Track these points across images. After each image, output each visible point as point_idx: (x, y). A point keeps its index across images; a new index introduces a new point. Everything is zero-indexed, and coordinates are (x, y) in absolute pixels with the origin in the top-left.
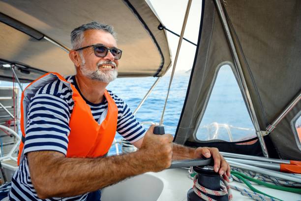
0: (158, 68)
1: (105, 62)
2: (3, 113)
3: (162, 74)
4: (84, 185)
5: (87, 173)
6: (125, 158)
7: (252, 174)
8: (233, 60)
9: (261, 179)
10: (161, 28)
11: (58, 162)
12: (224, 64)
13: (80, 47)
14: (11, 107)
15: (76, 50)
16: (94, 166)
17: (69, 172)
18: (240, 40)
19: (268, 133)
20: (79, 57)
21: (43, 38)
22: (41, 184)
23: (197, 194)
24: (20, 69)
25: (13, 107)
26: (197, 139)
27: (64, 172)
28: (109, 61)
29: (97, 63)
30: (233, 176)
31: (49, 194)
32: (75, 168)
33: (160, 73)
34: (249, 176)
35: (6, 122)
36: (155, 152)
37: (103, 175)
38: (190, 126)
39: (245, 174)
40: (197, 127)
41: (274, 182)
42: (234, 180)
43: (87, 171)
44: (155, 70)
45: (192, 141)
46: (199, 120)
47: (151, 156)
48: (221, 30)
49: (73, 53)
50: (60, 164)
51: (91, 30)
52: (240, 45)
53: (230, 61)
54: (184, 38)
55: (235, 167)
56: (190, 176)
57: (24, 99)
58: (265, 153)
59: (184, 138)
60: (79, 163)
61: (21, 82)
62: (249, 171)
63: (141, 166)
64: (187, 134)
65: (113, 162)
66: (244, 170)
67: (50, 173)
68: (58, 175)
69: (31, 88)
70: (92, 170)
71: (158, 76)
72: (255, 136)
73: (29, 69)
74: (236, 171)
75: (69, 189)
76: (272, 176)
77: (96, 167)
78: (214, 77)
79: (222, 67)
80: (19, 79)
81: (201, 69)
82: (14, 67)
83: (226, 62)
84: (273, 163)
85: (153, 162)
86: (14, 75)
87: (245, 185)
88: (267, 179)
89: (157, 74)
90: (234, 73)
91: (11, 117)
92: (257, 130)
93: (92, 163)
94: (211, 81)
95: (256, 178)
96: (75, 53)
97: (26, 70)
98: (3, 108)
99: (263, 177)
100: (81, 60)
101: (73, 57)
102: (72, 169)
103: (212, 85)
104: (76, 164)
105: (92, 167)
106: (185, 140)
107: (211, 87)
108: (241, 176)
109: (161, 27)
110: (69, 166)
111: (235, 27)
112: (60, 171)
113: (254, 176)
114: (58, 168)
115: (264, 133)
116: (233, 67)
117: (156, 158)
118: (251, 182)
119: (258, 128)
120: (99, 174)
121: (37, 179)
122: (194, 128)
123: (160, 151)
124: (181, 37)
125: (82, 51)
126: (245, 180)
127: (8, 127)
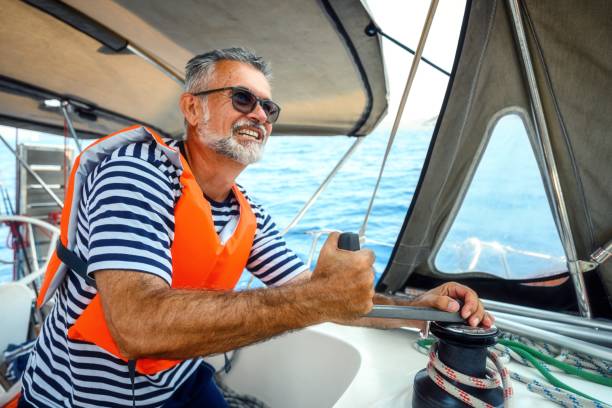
0: (357, 118)
1: (248, 123)
2: (44, 197)
3: (365, 131)
4: (206, 340)
5: (211, 320)
6: (285, 296)
7: (552, 348)
8: (529, 105)
9: (571, 361)
10: (371, 32)
11: (159, 296)
12: (507, 113)
13: (203, 90)
14: (58, 186)
15: (196, 95)
16: (226, 307)
17: (179, 315)
18: (548, 60)
19: (595, 265)
20: (200, 107)
21: (125, 47)
22: (127, 332)
23: (436, 381)
24: (78, 110)
25: (63, 187)
26: (436, 270)
27: (171, 313)
28: (256, 122)
29: (234, 123)
30: (511, 351)
31: (143, 352)
32: (189, 307)
33: (363, 129)
34: (545, 353)
35: (49, 214)
36: (346, 285)
37: (242, 324)
38: (423, 243)
39: (536, 349)
40: (437, 245)
41: (599, 369)
42: (512, 359)
43: (211, 315)
44: (351, 123)
45: (424, 274)
46: (444, 230)
47: (336, 291)
48: (507, 39)
49: (188, 99)
50: (162, 299)
51: (229, 61)
52: (547, 71)
53: (521, 106)
54: (423, 59)
55: (516, 333)
56: (416, 345)
57: (79, 170)
58: (583, 309)
59: (409, 267)
60: (197, 298)
61: (79, 137)
62: (545, 343)
63: (316, 310)
64: (415, 259)
65: (261, 302)
66: (534, 340)
67: (143, 314)
68: (158, 318)
69: (97, 149)
70: (222, 314)
71: (358, 136)
72: (565, 270)
73: (96, 112)
74: (517, 341)
75: (178, 344)
76: (596, 358)
77: (228, 309)
78: (484, 141)
79: (502, 119)
80: (77, 131)
81: (456, 121)
82: (66, 107)
83: (512, 108)
84: (601, 329)
85: (340, 302)
86: (66, 121)
87: (536, 371)
88: (583, 363)
89: (357, 130)
90: (528, 132)
91: (59, 206)
92: (571, 258)
93: (220, 300)
94: (477, 148)
95: (560, 359)
96: (192, 100)
97: (89, 112)
98: (44, 188)
99: (577, 358)
100: (203, 113)
101: (187, 107)
102: (185, 308)
103: (476, 157)
104: (192, 300)
105: (222, 308)
106: (410, 272)
107: (475, 162)
108: (528, 351)
109: (372, 30)
110: (178, 303)
111: (539, 30)
112: (162, 311)
113: (556, 355)
114: (158, 306)
115: (586, 266)
116: (528, 119)
117: (347, 296)
118: (548, 366)
119: (573, 254)
120: (235, 323)
121: (119, 322)
122: (431, 247)
123: (354, 282)
124: (418, 55)
125: (207, 97)
126: (537, 361)
127: (54, 224)
